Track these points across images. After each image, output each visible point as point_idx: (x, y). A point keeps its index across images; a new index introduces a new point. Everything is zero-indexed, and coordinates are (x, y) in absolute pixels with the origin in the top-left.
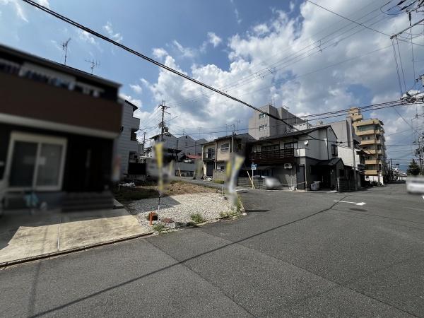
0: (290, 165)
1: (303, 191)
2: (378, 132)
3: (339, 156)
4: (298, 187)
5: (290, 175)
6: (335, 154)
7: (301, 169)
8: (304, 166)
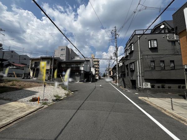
0: (78, 73)
1: (82, 83)
2: (98, 63)
3: (91, 71)
4: (80, 81)
5: (77, 77)
6: (90, 70)
7: (82, 75)
8: (82, 74)
